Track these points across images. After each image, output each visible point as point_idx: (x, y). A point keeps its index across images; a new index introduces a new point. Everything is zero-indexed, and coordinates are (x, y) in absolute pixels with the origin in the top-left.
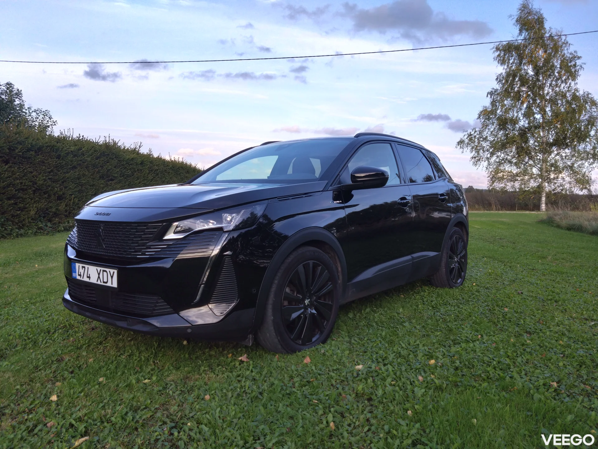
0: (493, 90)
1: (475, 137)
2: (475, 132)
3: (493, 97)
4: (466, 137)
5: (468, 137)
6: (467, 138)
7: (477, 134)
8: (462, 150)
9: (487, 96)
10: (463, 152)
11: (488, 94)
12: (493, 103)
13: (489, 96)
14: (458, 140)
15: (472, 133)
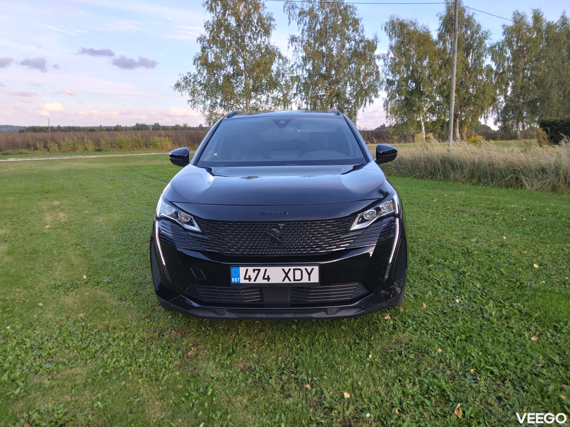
0: (202, 37)
1: (190, 80)
2: (190, 76)
3: (202, 43)
4: (182, 80)
5: (184, 80)
6: (183, 82)
7: (192, 78)
8: (181, 93)
9: (197, 41)
10: (182, 95)
11: (198, 39)
12: (204, 49)
13: (199, 41)
14: (175, 83)
15: (188, 77)
